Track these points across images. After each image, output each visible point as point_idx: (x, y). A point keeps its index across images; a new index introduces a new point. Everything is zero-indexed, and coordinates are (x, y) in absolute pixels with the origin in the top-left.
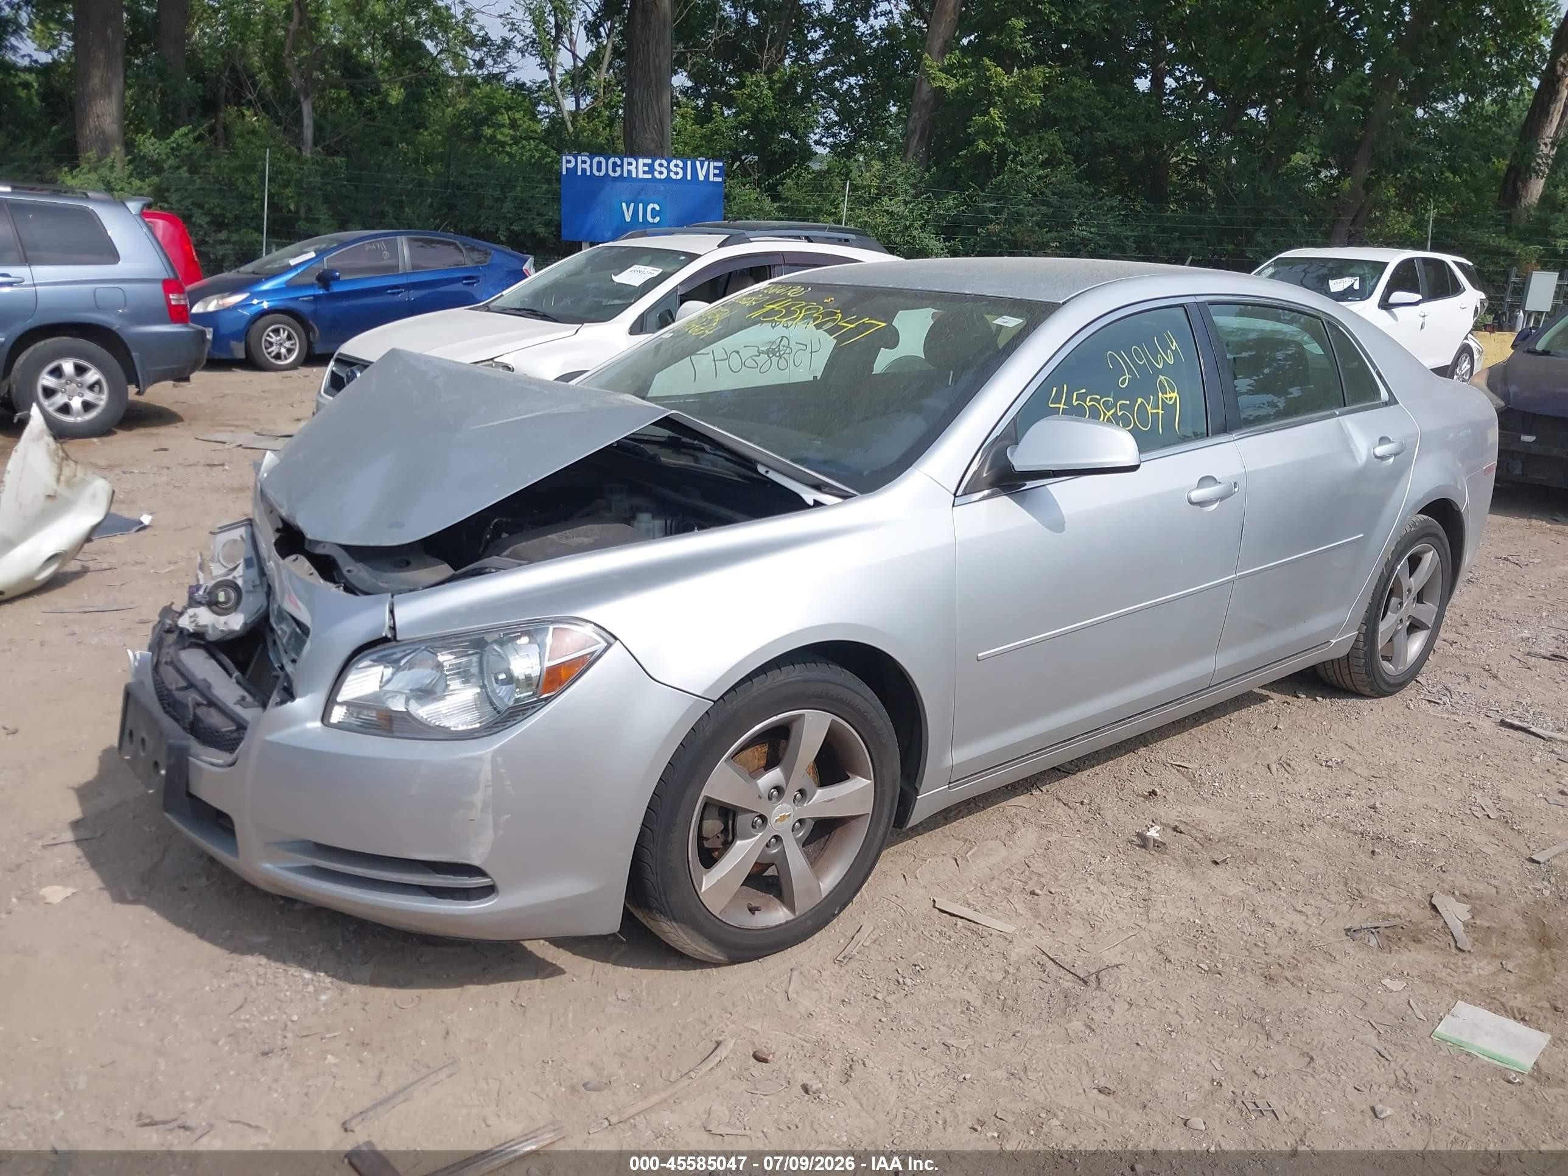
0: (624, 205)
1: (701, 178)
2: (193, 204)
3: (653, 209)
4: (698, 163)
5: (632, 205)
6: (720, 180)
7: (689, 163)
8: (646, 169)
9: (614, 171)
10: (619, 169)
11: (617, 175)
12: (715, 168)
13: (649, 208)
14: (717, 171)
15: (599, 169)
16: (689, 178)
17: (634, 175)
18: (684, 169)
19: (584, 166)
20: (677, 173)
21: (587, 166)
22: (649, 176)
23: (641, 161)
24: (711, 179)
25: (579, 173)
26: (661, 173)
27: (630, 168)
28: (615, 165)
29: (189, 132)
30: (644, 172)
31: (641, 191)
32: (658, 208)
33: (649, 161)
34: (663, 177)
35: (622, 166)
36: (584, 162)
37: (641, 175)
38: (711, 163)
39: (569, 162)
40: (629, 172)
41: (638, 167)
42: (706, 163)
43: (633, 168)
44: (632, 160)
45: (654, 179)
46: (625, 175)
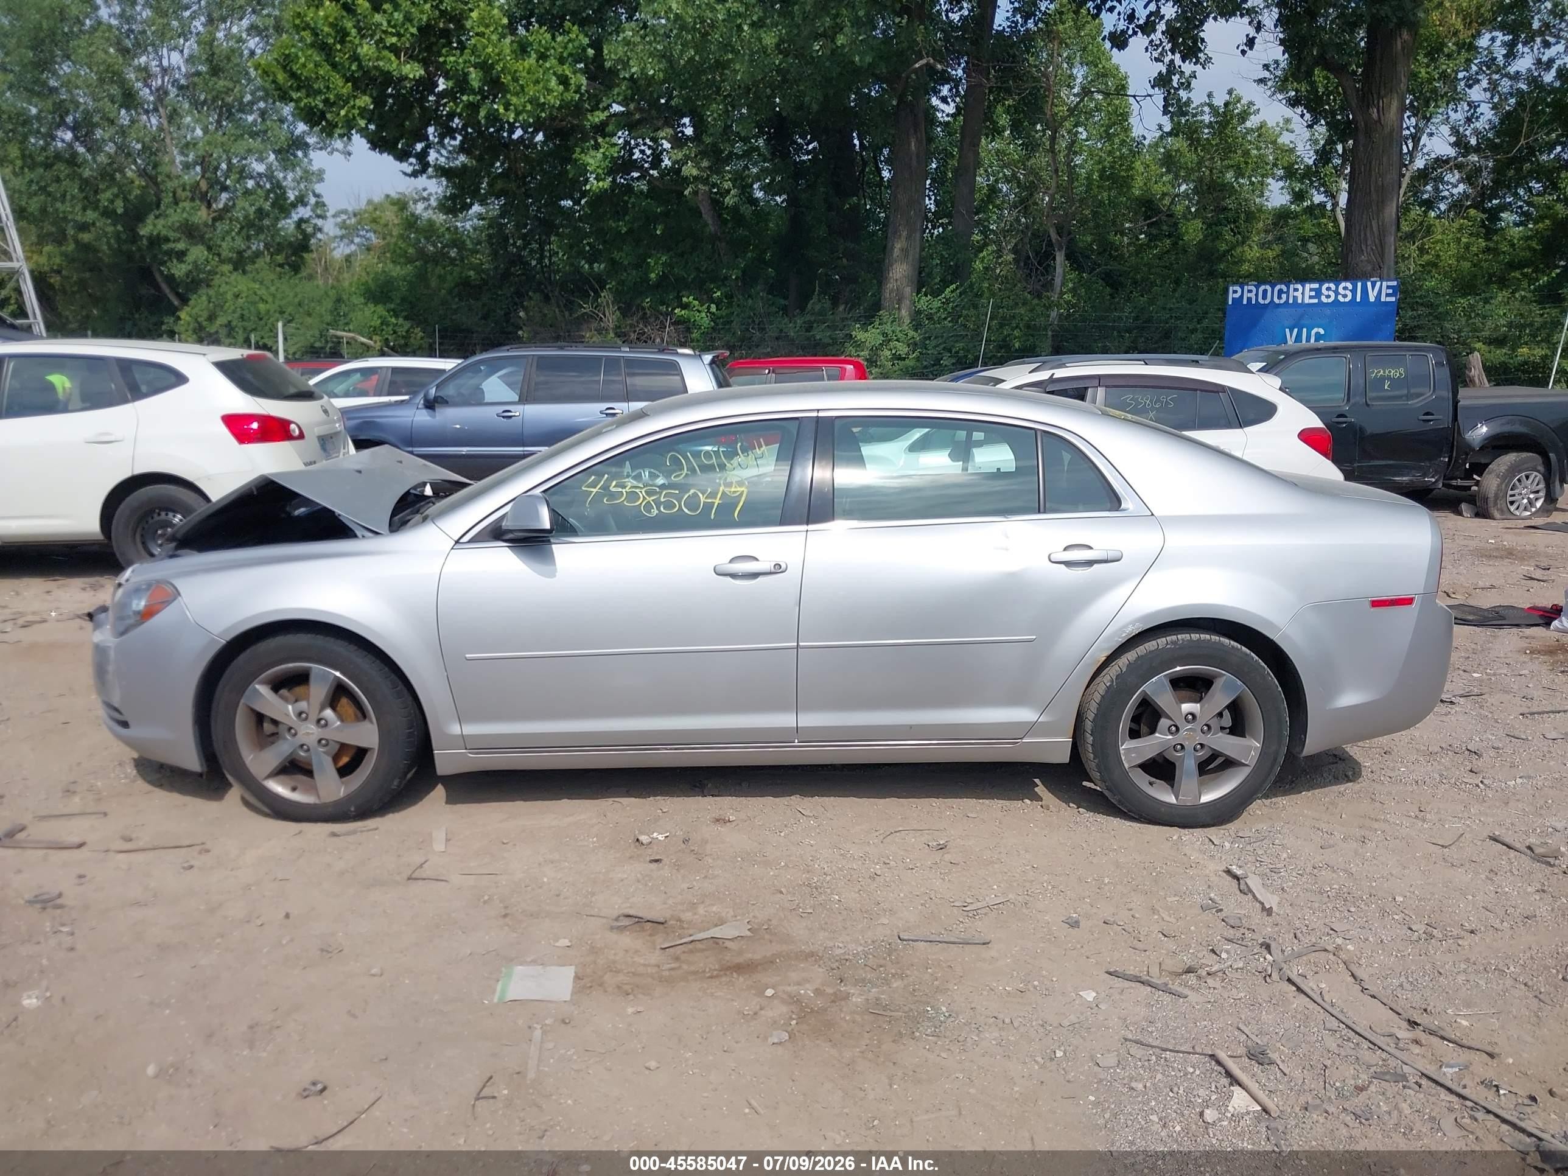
0: (1287, 330)
1: (1372, 299)
2: (944, 349)
3: (1317, 333)
4: (1369, 284)
5: (1296, 330)
6: (1393, 299)
7: (1359, 284)
8: (1313, 293)
9: (1279, 297)
10: (1284, 296)
11: (1282, 301)
12: (1388, 287)
13: (1313, 332)
14: (1390, 291)
15: (1264, 297)
16: (1358, 300)
17: (1300, 301)
18: (1354, 291)
19: (1249, 295)
20: (1345, 296)
21: (1252, 295)
22: (1316, 301)
23: (1308, 286)
24: (1383, 300)
25: (1245, 302)
26: (1328, 297)
27: (1296, 294)
28: (1280, 292)
29: (957, 288)
30: (1311, 297)
31: (1303, 315)
32: (1322, 331)
33: (1316, 286)
34: (1330, 300)
35: (1288, 293)
36: (1250, 291)
37: (1307, 301)
38: (1384, 284)
39: (1235, 292)
40: (1295, 298)
41: (1303, 293)
42: (1378, 284)
43: (1299, 294)
44: (1299, 286)
45: (1321, 303)
46: (1291, 301)
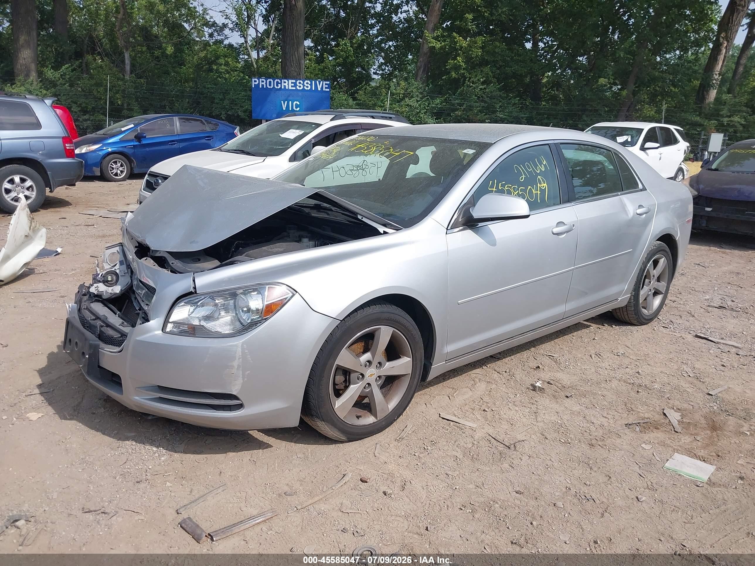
0: (282, 102)
1: (319, 89)
3: (296, 104)
4: (318, 82)
5: (286, 102)
6: (328, 90)
7: (313, 82)
9: (277, 86)
10: (279, 85)
11: (279, 87)
12: (326, 84)
13: (294, 103)
14: (327, 86)
15: (270, 85)
16: (313, 89)
17: (287, 88)
18: (311, 85)
20: (307, 87)
21: (264, 83)
22: (294, 88)
23: (290, 81)
24: (324, 90)
25: (261, 87)
26: (300, 87)
27: (285, 84)
28: (277, 83)
30: (292, 86)
31: (289, 95)
32: (298, 103)
33: (294, 81)
34: (301, 88)
35: (281, 83)
36: (263, 82)
37: (290, 88)
38: (324, 82)
39: (255, 81)
40: (285, 86)
41: (288, 84)
42: (322, 82)
43: (286, 84)
44: (286, 81)
45: (297, 90)
46: (283, 88)
